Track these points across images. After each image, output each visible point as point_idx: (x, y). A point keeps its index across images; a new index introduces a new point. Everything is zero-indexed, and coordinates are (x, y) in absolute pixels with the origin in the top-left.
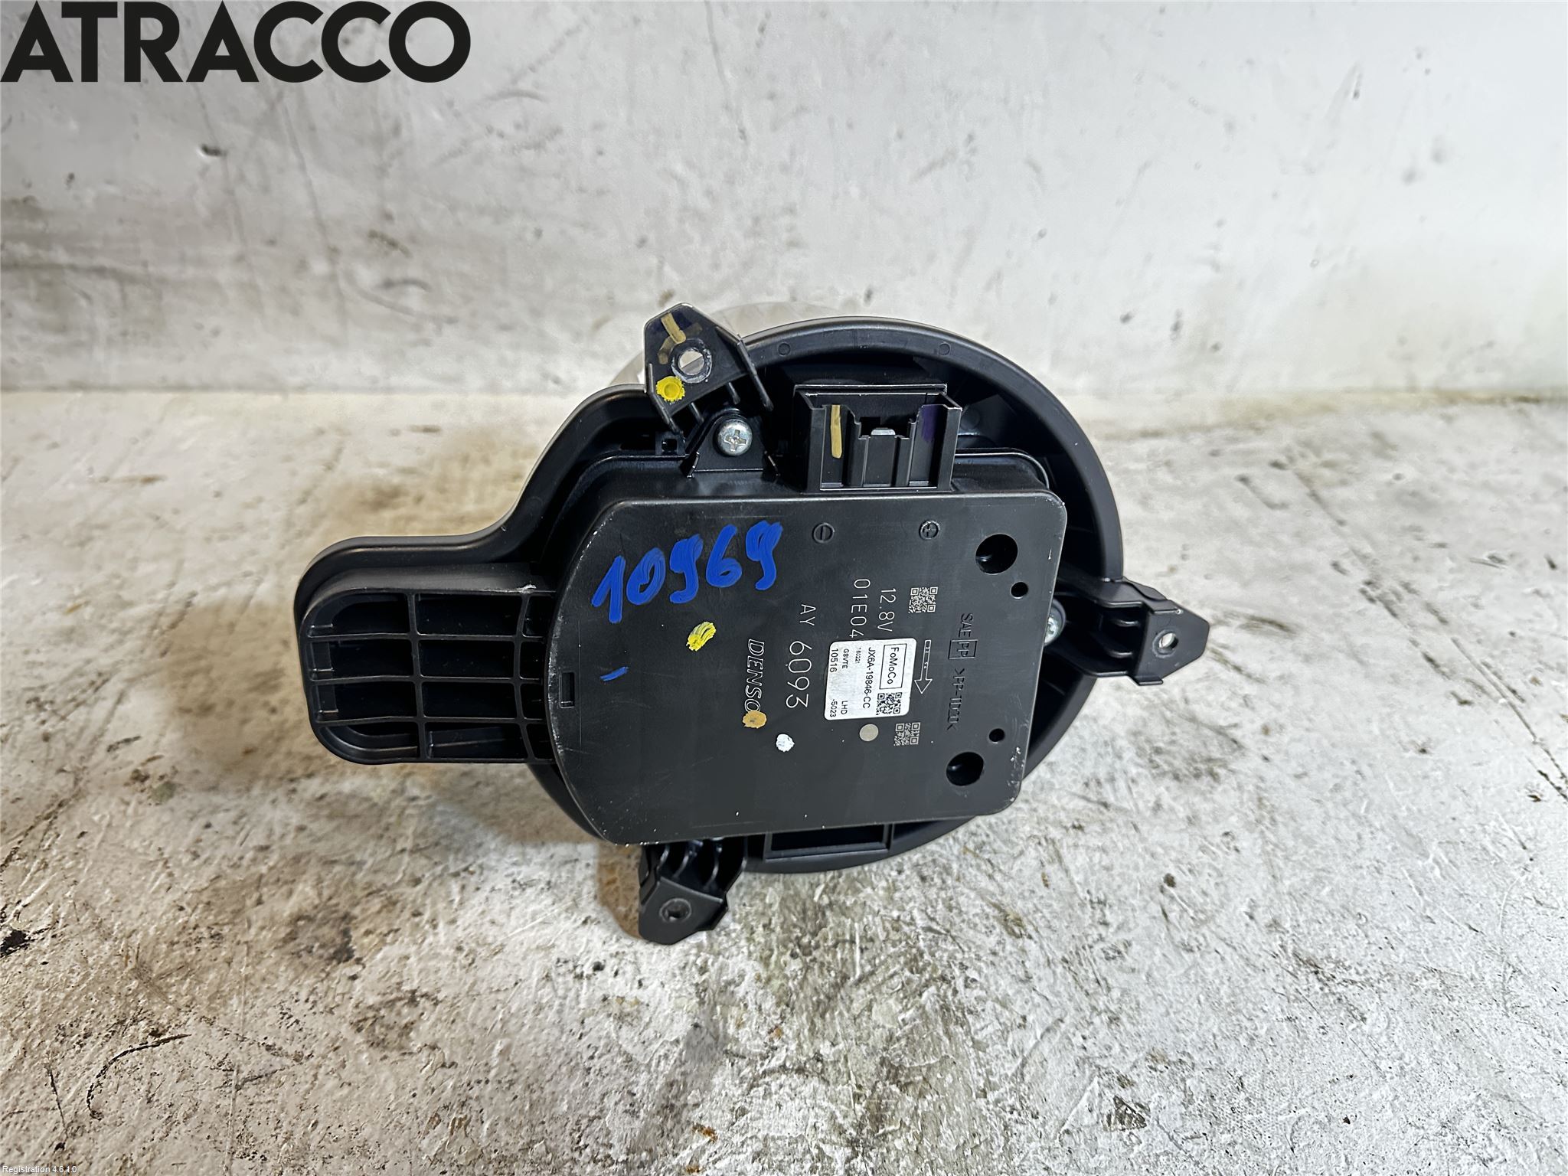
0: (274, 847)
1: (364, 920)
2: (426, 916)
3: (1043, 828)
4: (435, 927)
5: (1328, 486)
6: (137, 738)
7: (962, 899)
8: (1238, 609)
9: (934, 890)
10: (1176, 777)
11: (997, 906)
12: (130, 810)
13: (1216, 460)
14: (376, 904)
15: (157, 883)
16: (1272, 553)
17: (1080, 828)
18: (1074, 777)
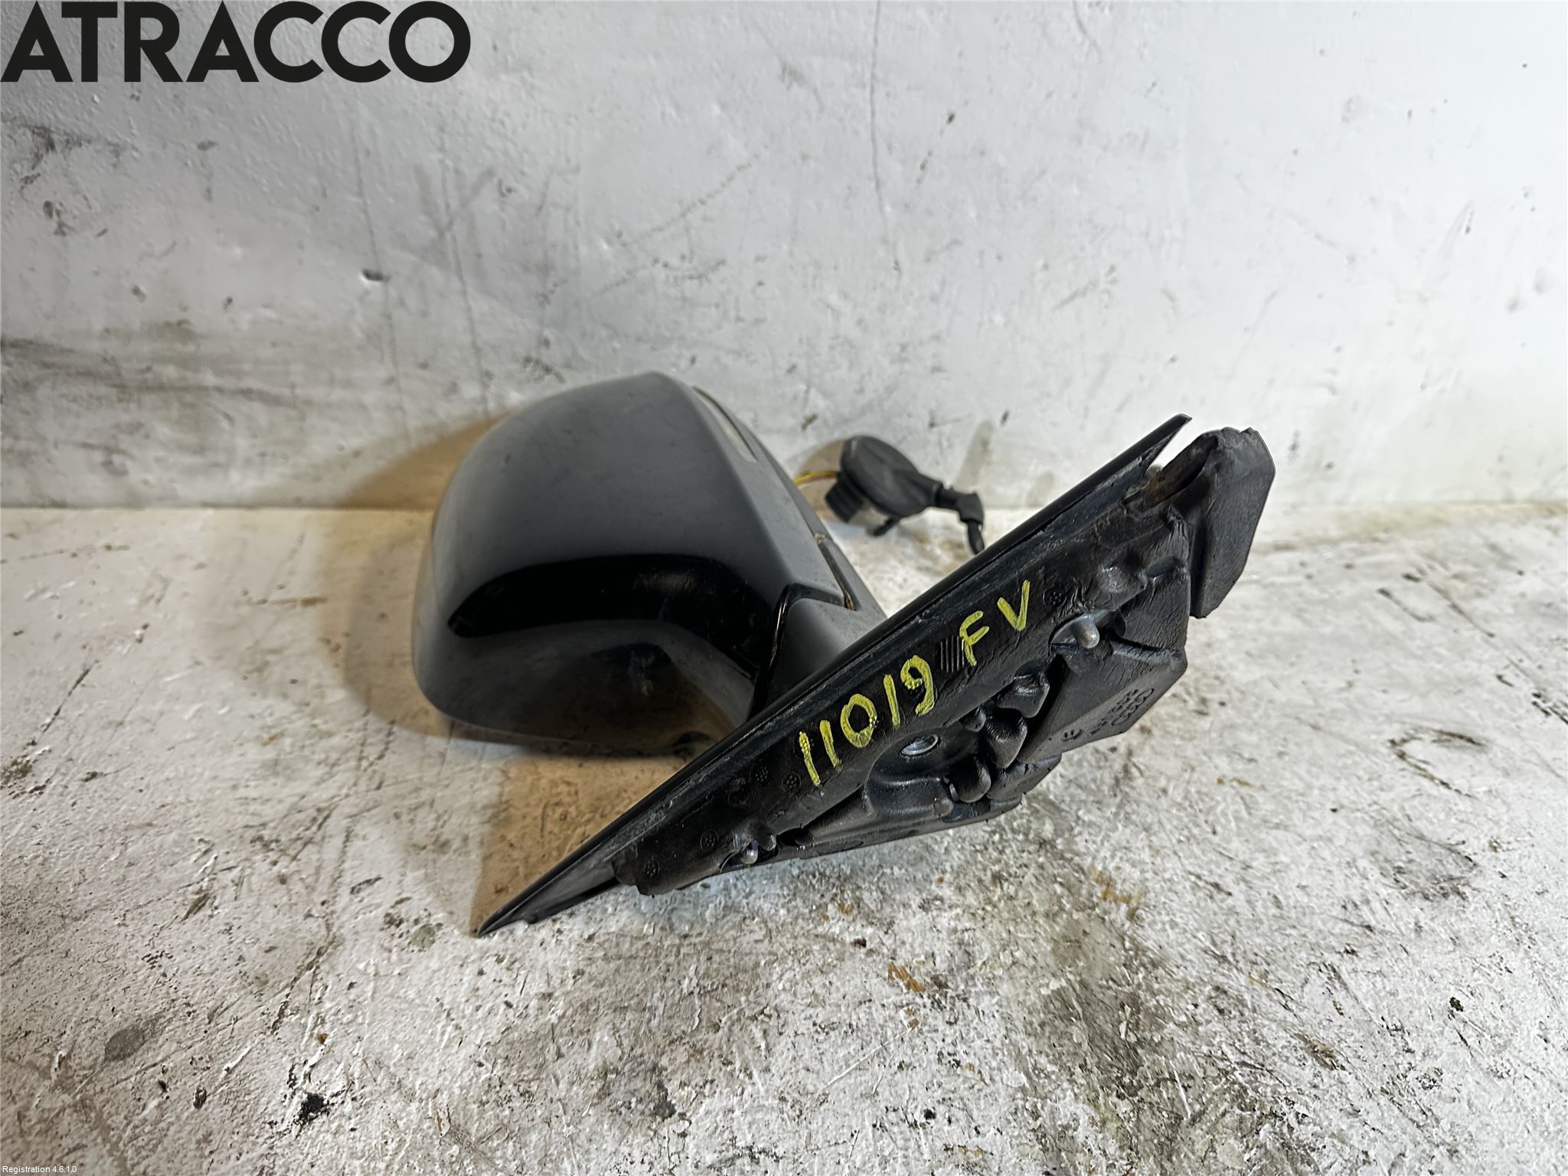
0: (556, 994)
1: (674, 1072)
2: (738, 1065)
3: (1318, 954)
4: (750, 1076)
5: (1465, 598)
6: (378, 879)
7: (1265, 1031)
8: (1425, 724)
9: (1234, 1023)
10: (1426, 898)
11: (1301, 1037)
12: (394, 957)
13: (1350, 572)
14: (681, 1054)
15: (446, 1037)
16: (1438, 667)
17: (1353, 952)
18: (1330, 901)
